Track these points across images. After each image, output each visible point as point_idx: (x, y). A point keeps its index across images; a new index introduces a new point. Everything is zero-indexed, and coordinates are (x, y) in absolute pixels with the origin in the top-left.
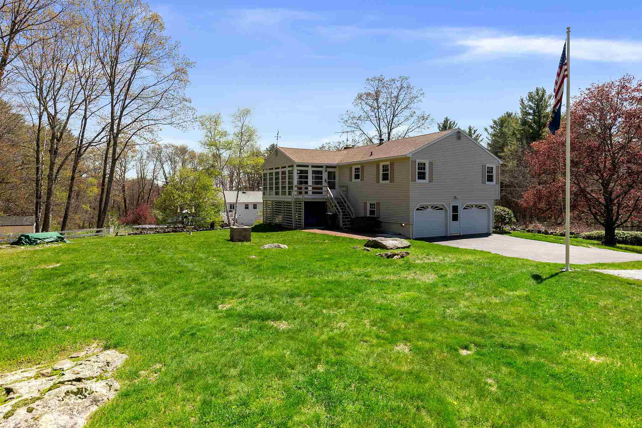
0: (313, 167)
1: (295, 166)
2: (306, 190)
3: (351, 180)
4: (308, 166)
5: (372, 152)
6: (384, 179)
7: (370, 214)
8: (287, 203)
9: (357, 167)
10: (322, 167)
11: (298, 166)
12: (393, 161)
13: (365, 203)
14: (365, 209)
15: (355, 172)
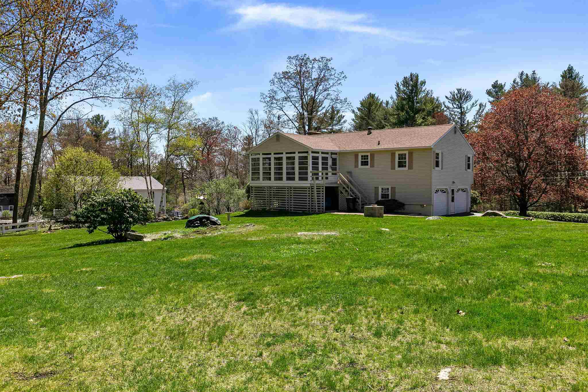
0: (322, 153)
1: (310, 152)
2: (326, 176)
3: (356, 166)
4: (318, 153)
5: (379, 141)
6: (399, 166)
7: (382, 198)
8: (294, 188)
9: (364, 154)
10: (327, 153)
11: (313, 152)
12: (411, 151)
13: (377, 188)
14: (377, 194)
15: (362, 159)
